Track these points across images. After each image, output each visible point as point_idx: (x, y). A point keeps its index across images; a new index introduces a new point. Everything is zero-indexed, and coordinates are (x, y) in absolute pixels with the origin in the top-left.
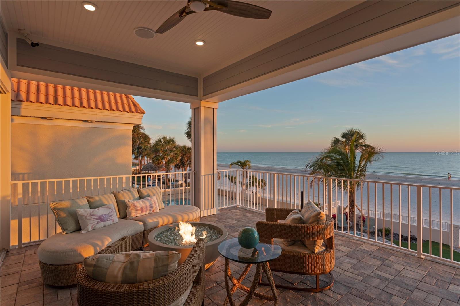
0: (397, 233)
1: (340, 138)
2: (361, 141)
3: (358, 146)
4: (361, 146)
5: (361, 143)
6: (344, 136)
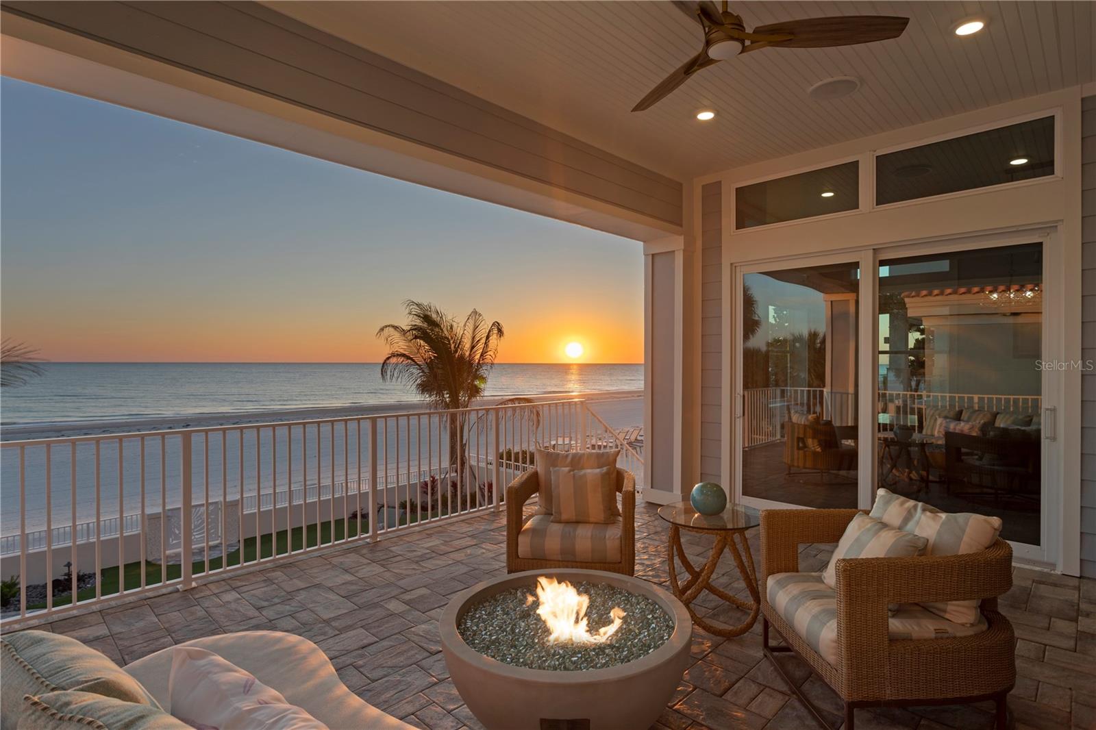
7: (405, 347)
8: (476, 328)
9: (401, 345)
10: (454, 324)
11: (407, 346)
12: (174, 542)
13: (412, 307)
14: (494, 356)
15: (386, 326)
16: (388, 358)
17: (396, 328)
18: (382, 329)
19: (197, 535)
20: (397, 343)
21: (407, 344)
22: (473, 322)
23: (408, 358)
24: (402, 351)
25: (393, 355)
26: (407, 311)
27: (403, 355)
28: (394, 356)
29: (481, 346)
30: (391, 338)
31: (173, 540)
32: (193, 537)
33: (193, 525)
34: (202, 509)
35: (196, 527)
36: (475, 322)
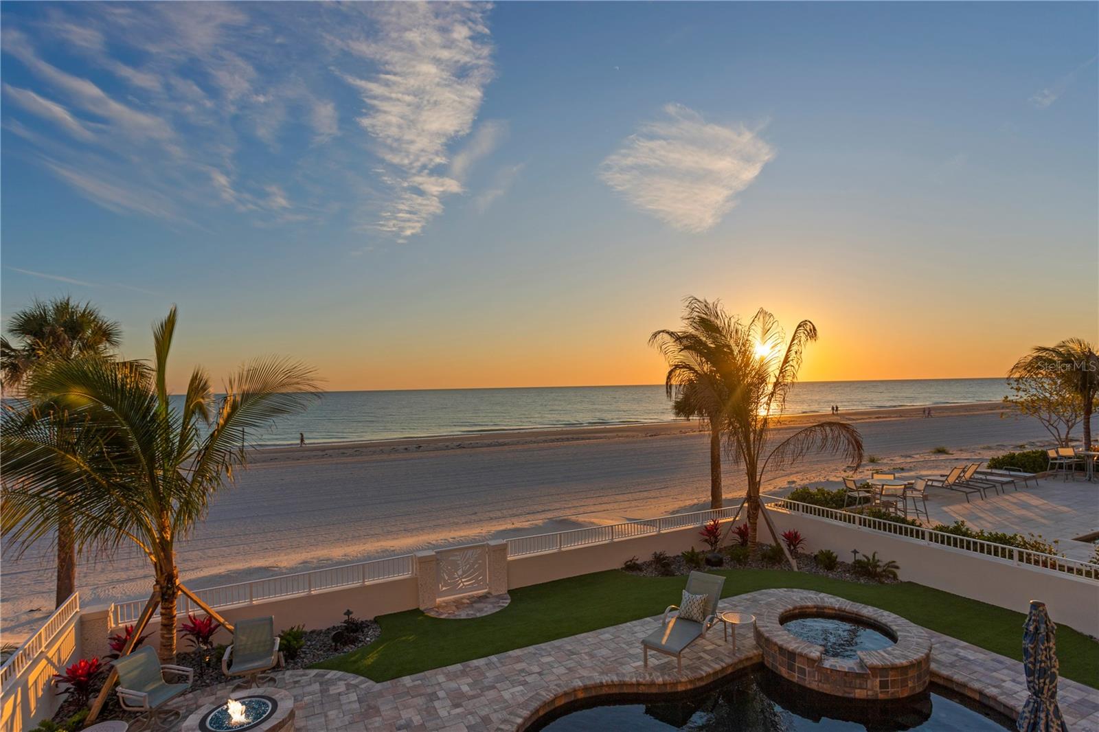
12: (444, 589)
15: (659, 332)
16: (671, 374)
19: (465, 582)
23: (692, 369)
27: (687, 367)
30: (665, 346)
31: (442, 586)
32: (462, 585)
33: (461, 570)
34: (470, 553)
35: (464, 572)
36: (764, 325)
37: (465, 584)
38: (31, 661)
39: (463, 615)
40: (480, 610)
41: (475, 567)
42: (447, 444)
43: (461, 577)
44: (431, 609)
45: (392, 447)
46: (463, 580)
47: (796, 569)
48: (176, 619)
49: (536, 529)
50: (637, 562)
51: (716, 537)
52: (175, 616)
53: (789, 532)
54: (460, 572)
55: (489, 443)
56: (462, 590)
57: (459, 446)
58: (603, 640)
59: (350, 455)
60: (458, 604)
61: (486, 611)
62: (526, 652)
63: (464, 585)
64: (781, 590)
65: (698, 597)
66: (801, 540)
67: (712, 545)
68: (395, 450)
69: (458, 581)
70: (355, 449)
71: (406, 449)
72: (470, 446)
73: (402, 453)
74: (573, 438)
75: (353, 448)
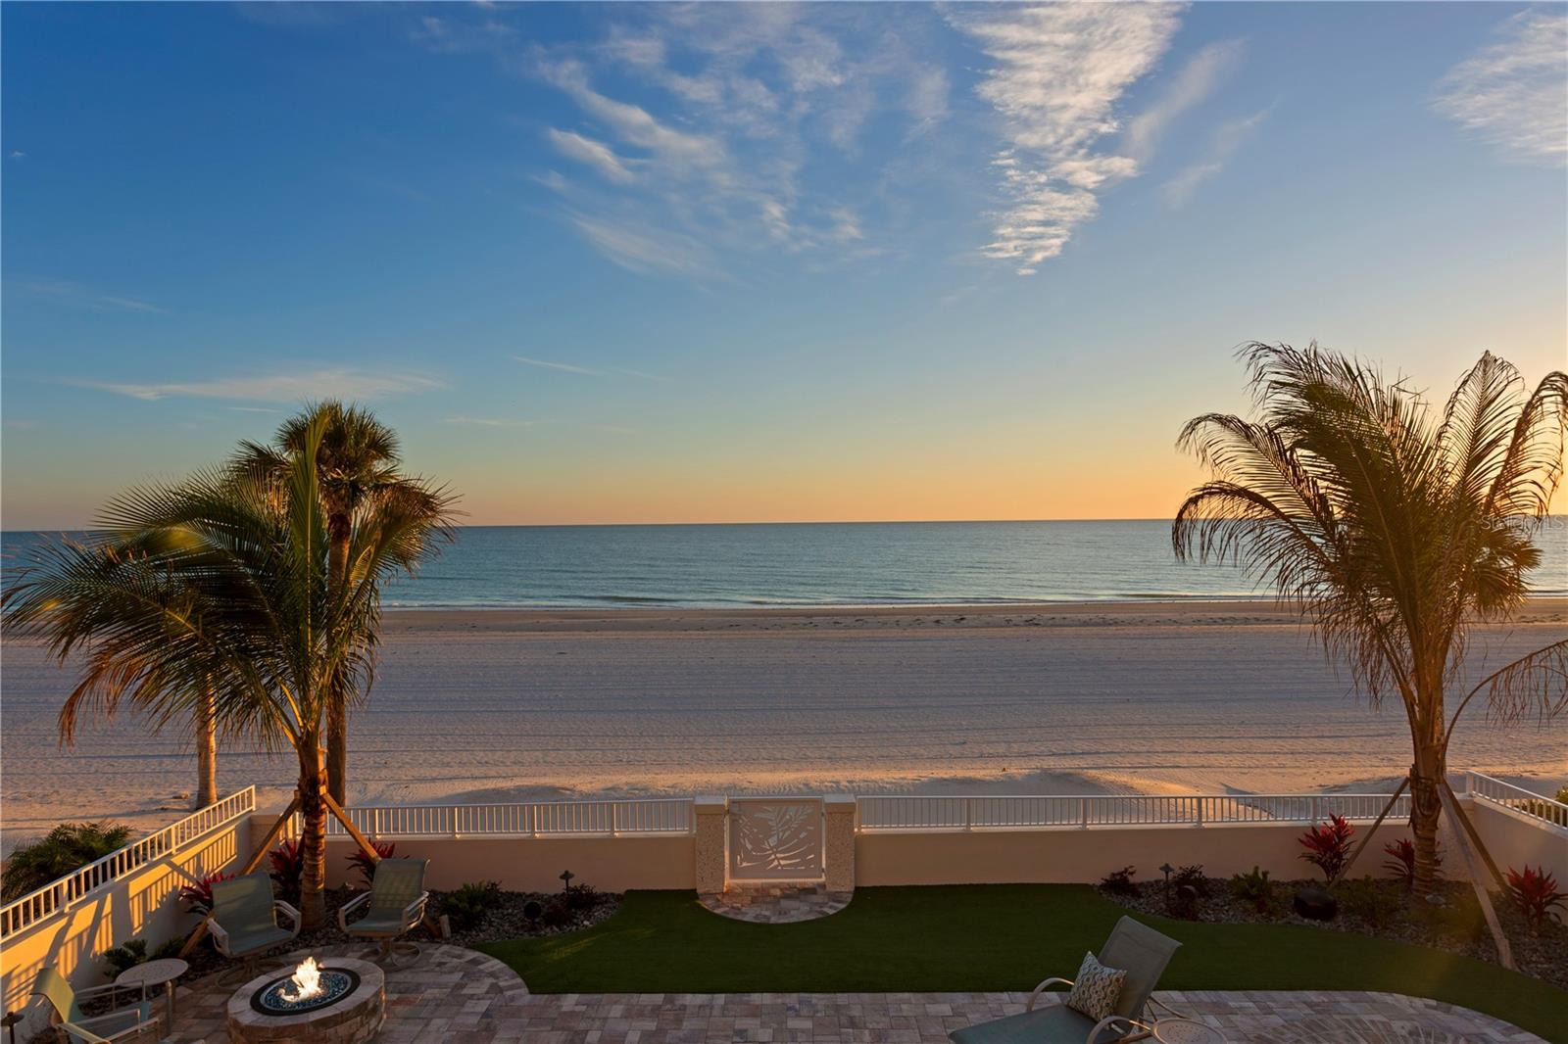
0: (521, 891)
1: (277, 449)
2: (380, 466)
3: (363, 492)
4: (378, 488)
5: (382, 475)
6: (296, 436)
7: (1254, 470)
8: (1485, 404)
9: (1240, 466)
10: (1404, 397)
11: (1258, 467)
12: (744, 864)
13: (1263, 361)
14: (1548, 485)
15: (1200, 420)
16: (1194, 501)
17: (1224, 421)
18: (1192, 426)
19: (782, 859)
20: (1231, 460)
21: (1257, 462)
22: (1479, 392)
23: (1255, 498)
24: (1243, 483)
25: (1208, 492)
26: (1252, 373)
27: (1242, 492)
28: (1211, 494)
29: (1499, 455)
30: (1215, 448)
31: (742, 860)
32: (776, 863)
33: (775, 838)
34: (792, 811)
35: (781, 843)
36: (1485, 390)
37: (782, 862)
38: (145, 864)
39: (749, 915)
40: (783, 913)
41: (801, 836)
42: (1009, 617)
43: (775, 849)
44: (709, 895)
45: (917, 617)
46: (778, 855)
47: (1507, 961)
48: (323, 841)
49: (1009, 784)
50: (1130, 877)
51: (1339, 856)
52: (322, 837)
53: (1527, 872)
54: (773, 841)
55: (1087, 618)
56: (777, 872)
57: (1030, 623)
58: (927, 1015)
59: (847, 627)
60: (760, 896)
61: (792, 916)
62: (780, 1001)
63: (780, 864)
64: (1419, 1002)
65: (1107, 970)
66: (1557, 897)
67: (1327, 872)
68: (919, 623)
69: (770, 855)
70: (858, 618)
71: (938, 621)
72: (1051, 622)
73: (932, 628)
74: (1257, 619)
75: (855, 616)
